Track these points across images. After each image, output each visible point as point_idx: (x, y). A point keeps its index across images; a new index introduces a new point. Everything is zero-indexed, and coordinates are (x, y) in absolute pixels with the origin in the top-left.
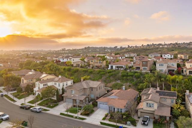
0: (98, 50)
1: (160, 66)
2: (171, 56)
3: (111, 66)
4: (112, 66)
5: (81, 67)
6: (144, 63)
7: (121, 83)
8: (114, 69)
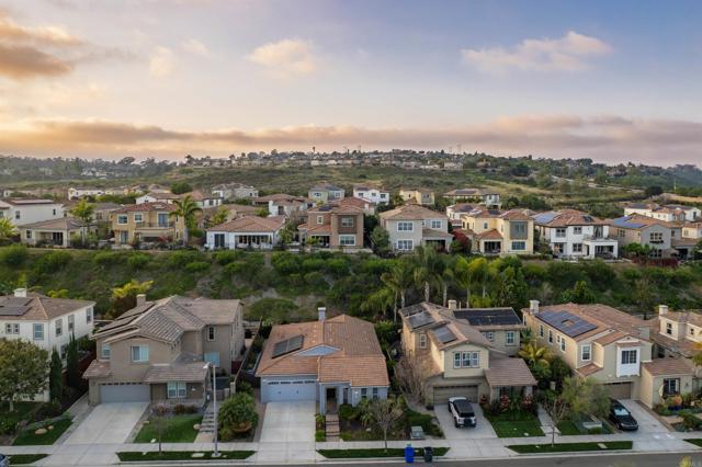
0: (49, 172)
1: (400, 229)
2: (383, 196)
3: (216, 236)
4: (223, 236)
5: (76, 244)
6: (344, 220)
7: (281, 298)
8: (232, 247)
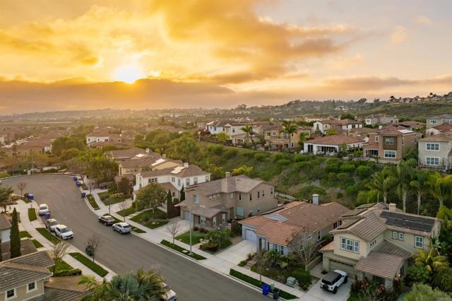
0: (318, 108)
3: (309, 146)
4: (312, 146)
5: (245, 146)
6: (387, 140)
7: (320, 186)
8: (315, 153)
